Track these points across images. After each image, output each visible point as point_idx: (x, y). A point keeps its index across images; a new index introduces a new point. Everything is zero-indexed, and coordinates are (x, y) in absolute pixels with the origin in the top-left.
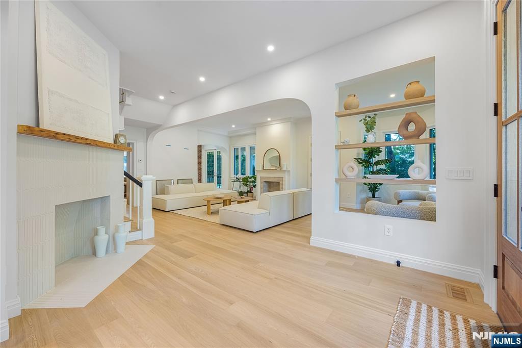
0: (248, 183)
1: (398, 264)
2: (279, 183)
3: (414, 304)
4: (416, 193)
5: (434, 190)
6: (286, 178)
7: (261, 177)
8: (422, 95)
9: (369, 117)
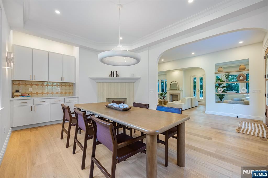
0: (162, 95)
1: (238, 117)
2: (178, 95)
3: (244, 123)
4: (241, 99)
5: (249, 98)
6: (181, 93)
7: (169, 93)
8: (245, 69)
9: (227, 74)
